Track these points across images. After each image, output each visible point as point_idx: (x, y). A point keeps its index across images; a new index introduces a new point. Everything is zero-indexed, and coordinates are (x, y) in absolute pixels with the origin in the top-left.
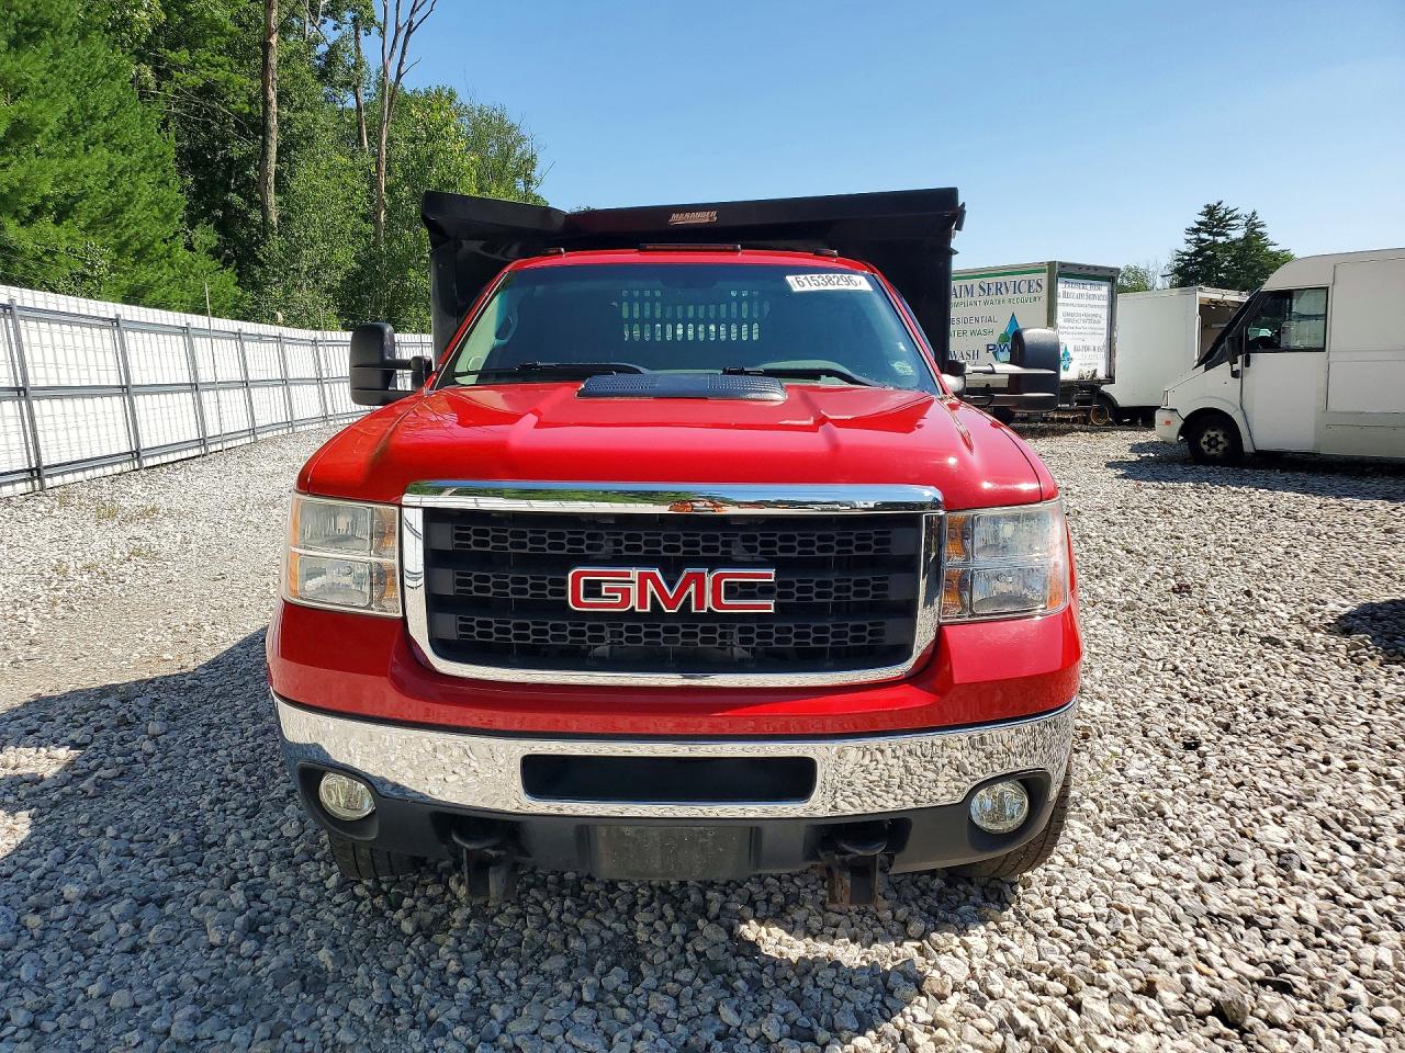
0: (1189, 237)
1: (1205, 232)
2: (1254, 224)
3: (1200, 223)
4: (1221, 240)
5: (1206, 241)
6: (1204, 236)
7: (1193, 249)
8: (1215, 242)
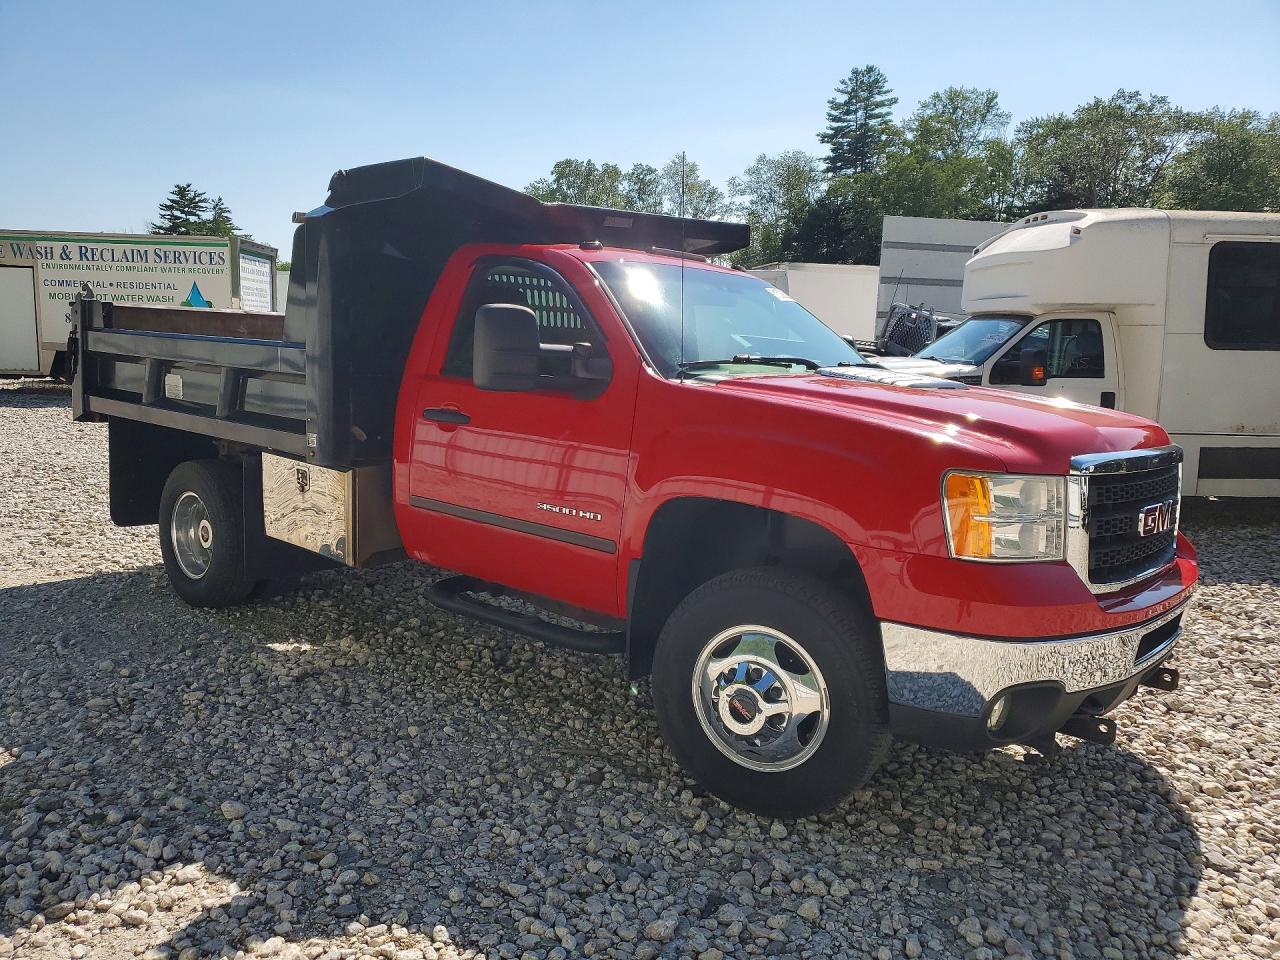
0: (163, 213)
1: (177, 210)
2: (220, 209)
3: (172, 201)
4: (192, 219)
5: (179, 218)
6: (177, 213)
7: (167, 224)
8: (188, 220)
